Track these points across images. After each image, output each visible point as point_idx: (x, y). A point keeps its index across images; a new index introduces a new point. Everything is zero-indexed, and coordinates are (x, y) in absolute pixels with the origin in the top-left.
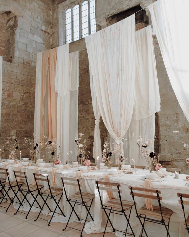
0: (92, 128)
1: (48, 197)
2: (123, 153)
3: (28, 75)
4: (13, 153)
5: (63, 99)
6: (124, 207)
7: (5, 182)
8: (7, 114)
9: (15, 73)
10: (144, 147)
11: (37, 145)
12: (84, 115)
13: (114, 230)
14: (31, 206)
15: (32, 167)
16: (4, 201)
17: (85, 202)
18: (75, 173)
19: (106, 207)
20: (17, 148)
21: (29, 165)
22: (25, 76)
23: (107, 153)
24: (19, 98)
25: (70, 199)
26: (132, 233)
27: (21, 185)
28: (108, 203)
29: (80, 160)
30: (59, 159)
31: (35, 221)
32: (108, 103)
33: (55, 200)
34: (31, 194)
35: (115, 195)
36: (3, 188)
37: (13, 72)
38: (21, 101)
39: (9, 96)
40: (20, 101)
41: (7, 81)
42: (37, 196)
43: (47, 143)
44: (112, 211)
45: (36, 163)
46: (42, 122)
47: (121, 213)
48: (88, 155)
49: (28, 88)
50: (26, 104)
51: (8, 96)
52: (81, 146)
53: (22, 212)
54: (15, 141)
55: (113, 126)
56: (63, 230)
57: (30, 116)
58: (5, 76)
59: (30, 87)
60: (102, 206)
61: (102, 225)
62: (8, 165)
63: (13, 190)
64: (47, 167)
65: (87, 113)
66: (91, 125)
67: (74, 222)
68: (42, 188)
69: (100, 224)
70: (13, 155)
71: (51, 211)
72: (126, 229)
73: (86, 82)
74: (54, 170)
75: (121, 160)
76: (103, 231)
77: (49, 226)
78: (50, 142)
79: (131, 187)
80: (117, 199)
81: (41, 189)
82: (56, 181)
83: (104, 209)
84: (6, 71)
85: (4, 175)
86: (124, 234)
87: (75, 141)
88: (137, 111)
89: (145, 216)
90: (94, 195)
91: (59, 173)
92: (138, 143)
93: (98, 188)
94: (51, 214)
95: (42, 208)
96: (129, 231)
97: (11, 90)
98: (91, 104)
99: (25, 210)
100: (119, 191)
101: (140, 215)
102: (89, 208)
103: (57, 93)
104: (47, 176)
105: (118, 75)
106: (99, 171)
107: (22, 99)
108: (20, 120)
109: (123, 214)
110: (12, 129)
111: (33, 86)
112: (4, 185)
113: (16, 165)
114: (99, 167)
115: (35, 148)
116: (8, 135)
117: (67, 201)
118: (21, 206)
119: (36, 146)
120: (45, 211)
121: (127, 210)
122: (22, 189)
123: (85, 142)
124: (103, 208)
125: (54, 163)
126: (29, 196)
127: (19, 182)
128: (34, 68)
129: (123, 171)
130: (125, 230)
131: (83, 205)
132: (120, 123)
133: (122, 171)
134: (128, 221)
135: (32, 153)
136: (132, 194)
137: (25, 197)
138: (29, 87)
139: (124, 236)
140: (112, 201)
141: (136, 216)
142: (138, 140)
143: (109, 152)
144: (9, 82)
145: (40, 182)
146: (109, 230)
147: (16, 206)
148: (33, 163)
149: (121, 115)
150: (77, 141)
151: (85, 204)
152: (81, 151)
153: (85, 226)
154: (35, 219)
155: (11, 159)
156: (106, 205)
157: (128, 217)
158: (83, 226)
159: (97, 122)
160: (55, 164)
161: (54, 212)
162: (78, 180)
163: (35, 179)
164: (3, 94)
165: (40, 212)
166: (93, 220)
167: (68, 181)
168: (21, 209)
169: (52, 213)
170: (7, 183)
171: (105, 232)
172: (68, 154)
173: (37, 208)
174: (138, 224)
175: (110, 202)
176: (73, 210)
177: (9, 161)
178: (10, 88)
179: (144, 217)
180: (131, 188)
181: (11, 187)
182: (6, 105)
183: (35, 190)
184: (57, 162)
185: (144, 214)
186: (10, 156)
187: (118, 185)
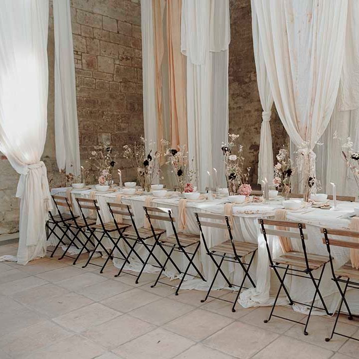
0: (256, 129)
1: (173, 249)
2: (314, 170)
3: (125, 22)
4: (105, 173)
5: (198, 67)
6: (311, 265)
7: (95, 223)
8: (90, 102)
9: (99, 17)
10: (355, 158)
11: (149, 157)
12: (242, 105)
13: (292, 303)
14: (145, 264)
15: (143, 198)
16: (96, 255)
17: (241, 257)
18: (222, 206)
19: (277, 264)
20: (112, 164)
21: (136, 194)
22: (119, 22)
23: (283, 171)
24: (112, 69)
25: (214, 252)
26: (323, 307)
27: (125, 228)
28: (282, 259)
29: (232, 185)
30: (191, 183)
31: (152, 287)
32: (288, 76)
33: (186, 254)
34: (143, 243)
35: (296, 243)
36: (92, 233)
37: (93, 13)
38: (115, 76)
39: (90, 64)
40: (113, 75)
41: (83, 34)
42: (154, 246)
43: (168, 152)
44: (289, 271)
45: (149, 191)
46: (159, 115)
47: (305, 274)
48: (246, 175)
49: (128, 48)
50: (125, 81)
51: (88, 64)
52: (234, 157)
53: (129, 274)
54: (108, 151)
55: (297, 122)
56: (202, 301)
57: (136, 106)
58: (78, 22)
59: (132, 45)
60: (271, 262)
61: (270, 294)
62: (98, 194)
63: (109, 237)
64: (170, 197)
65: (246, 100)
66: (256, 123)
67: (220, 289)
68: (162, 233)
69: (267, 292)
70: (105, 176)
71: (180, 273)
72: (312, 300)
73: (244, 37)
74: (183, 201)
75: (309, 183)
76: (272, 303)
77: (177, 294)
78: (174, 152)
79: (326, 229)
80: (299, 252)
81: (160, 235)
82: (186, 222)
83: (274, 267)
84: (78, 10)
85: (92, 210)
86: (308, 309)
87: (222, 149)
88: (346, 93)
89: (349, 279)
90: (257, 246)
91: (193, 208)
92: (343, 152)
93: (265, 232)
94: (180, 276)
95: (163, 266)
96: (319, 304)
97: (93, 53)
98: (256, 81)
99: (134, 270)
100: (303, 237)
101: (340, 277)
102: (248, 266)
103: (185, 57)
104: (169, 211)
105: (311, 15)
106: (267, 204)
107: (117, 72)
108: (115, 113)
109: (308, 275)
110: (101, 130)
111: (137, 44)
112: (94, 229)
113: (112, 195)
114: (267, 198)
115: (146, 163)
116: (96, 141)
117: (208, 254)
118: (127, 263)
119: (147, 159)
120: (170, 273)
121: (317, 269)
122: (126, 235)
123: (241, 150)
124: (272, 267)
125: (182, 189)
126: (139, 247)
127: (120, 224)
128: (137, 5)
129: (313, 204)
130: (310, 302)
131: (237, 261)
132: (311, 116)
133: (311, 205)
134: (317, 287)
135: (141, 172)
136: (327, 241)
137: (132, 249)
138: (130, 47)
139: (309, 311)
140: (288, 254)
141: (332, 279)
142: (344, 146)
143: (287, 169)
144: (87, 36)
145: (157, 224)
146: (283, 301)
147: (117, 264)
148: (144, 190)
149: (313, 100)
150: (226, 149)
151: (241, 259)
152: (233, 167)
153: (240, 295)
154: (153, 284)
155: (103, 184)
156: (279, 262)
157: (317, 282)
158: (237, 295)
159: (266, 116)
160: (184, 192)
161: (185, 274)
162: (227, 218)
163: (148, 216)
164: (79, 61)
165: (159, 273)
166: (255, 287)
167: (209, 220)
168: (126, 268)
169: (182, 275)
170: (97, 226)
171: (274, 306)
172: (209, 173)
173: (155, 268)
174: (334, 293)
175: (286, 257)
176: (219, 269)
177: (98, 187)
178: (92, 49)
179: (347, 280)
180: (326, 232)
181: (106, 231)
182: (86, 84)
183: (150, 236)
184: (188, 188)
185: (346, 276)
186: (100, 179)
187: (301, 226)
